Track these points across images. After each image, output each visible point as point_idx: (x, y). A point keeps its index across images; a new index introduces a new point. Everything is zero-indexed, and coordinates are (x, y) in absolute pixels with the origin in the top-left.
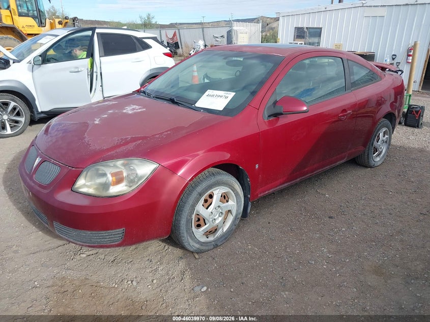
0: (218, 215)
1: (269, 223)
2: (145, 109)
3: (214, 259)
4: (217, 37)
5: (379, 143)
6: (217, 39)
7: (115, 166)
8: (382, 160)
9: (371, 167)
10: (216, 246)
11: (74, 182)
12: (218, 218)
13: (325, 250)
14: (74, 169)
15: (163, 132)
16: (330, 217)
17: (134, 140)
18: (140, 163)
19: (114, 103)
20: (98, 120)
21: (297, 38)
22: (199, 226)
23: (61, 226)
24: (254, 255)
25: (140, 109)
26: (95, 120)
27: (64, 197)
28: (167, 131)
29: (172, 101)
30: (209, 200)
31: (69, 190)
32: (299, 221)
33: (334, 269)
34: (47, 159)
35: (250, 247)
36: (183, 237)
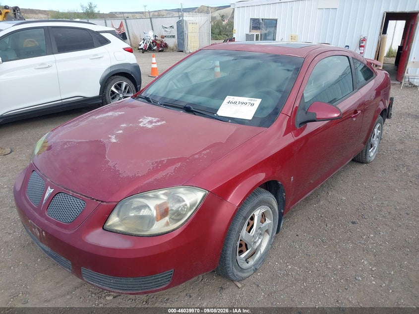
0: (258, 238)
1: (297, 235)
2: (164, 122)
3: (258, 286)
4: (166, 28)
5: (374, 139)
6: (166, 29)
7: (157, 197)
8: (375, 155)
9: (367, 163)
10: (256, 270)
11: (106, 219)
12: (258, 240)
13: (366, 263)
14: (105, 204)
15: (202, 151)
16: (353, 223)
17: (171, 162)
18: (187, 192)
19: (120, 113)
20: (113, 137)
21: (252, 29)
22: (241, 252)
23: (93, 273)
24: (297, 277)
25: (158, 121)
26: (110, 138)
27: (96, 238)
28: (205, 149)
29: (188, 110)
30: (251, 223)
31: (100, 230)
32: (326, 230)
33: (384, 285)
34: (63, 190)
35: (290, 267)
36: (228, 267)
